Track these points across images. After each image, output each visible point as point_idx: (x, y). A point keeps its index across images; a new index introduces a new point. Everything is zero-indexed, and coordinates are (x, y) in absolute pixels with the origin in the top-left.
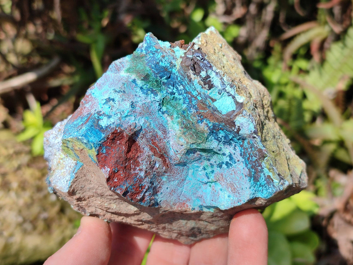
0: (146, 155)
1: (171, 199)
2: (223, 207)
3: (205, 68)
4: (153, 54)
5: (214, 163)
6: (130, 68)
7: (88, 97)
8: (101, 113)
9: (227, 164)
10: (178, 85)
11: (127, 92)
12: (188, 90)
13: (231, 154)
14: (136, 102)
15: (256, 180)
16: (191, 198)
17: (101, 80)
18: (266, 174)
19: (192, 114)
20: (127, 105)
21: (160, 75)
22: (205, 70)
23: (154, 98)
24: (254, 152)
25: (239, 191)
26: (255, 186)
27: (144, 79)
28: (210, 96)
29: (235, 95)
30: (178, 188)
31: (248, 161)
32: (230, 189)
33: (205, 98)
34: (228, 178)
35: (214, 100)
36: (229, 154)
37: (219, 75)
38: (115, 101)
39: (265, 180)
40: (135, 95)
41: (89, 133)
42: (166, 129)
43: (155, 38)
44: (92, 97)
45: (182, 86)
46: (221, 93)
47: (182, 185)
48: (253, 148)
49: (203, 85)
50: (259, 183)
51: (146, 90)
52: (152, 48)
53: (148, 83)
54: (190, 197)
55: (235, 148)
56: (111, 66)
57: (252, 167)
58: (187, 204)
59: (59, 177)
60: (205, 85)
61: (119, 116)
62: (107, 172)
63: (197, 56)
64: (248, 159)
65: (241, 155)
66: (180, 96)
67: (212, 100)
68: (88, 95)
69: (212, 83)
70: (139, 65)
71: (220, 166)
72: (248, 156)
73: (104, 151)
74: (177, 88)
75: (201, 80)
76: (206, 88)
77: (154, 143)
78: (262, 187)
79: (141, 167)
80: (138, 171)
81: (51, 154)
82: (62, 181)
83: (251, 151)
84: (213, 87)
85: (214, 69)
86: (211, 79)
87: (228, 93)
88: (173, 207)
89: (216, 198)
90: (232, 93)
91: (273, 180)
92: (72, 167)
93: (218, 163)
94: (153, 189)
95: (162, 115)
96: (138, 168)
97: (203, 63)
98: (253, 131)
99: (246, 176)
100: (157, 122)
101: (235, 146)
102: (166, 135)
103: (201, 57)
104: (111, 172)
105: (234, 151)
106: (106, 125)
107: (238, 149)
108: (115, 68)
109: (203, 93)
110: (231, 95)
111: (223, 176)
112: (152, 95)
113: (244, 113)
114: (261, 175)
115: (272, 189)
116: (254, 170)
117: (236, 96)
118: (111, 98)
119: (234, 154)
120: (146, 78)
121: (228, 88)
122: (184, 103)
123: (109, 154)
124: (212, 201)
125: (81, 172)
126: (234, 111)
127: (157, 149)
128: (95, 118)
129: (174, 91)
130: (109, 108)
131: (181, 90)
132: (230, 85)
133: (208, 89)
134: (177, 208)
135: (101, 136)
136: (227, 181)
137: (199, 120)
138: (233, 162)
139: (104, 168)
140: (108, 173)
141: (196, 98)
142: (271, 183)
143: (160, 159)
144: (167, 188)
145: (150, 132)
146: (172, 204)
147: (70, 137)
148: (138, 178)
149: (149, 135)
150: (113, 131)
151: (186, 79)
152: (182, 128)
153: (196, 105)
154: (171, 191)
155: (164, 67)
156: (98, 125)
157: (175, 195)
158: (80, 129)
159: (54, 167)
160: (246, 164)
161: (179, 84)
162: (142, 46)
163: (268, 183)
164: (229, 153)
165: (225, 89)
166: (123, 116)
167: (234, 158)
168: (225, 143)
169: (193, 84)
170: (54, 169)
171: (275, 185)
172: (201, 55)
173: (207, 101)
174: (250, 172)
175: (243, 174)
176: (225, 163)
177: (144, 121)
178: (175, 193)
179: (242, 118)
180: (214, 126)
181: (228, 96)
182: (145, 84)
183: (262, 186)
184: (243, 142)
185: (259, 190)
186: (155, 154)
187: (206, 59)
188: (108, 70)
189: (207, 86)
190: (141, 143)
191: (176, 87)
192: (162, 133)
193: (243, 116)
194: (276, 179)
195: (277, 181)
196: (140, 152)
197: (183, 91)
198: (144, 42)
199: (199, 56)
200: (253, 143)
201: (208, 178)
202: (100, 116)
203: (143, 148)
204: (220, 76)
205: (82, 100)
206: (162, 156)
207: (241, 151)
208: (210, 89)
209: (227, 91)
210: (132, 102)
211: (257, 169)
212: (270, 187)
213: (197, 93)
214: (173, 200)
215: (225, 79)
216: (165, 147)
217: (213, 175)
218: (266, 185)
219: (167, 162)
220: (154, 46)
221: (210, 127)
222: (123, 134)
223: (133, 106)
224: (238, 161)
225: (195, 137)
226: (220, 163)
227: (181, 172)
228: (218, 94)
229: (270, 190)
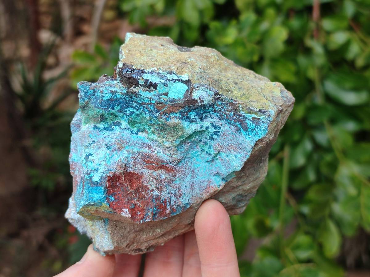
0: (148, 176)
1: (196, 192)
2: (238, 168)
3: (139, 76)
4: (94, 95)
5: (206, 140)
6: (85, 120)
7: (72, 165)
8: (89, 172)
9: (215, 133)
10: (131, 104)
11: (96, 141)
12: (140, 102)
13: (212, 124)
14: (109, 142)
15: (246, 129)
16: (211, 179)
17: (72, 144)
18: (250, 118)
19: (158, 118)
20: (104, 151)
21: (111, 108)
22: (140, 78)
23: (120, 128)
24: (227, 109)
25: (240, 147)
26: (249, 134)
27: (101, 120)
28: (161, 93)
29: (179, 77)
30: (194, 179)
31: (228, 119)
32: (232, 151)
33: (158, 98)
34: (224, 143)
35: (166, 94)
36: (211, 125)
37: (154, 74)
38: (93, 154)
39: (253, 123)
40: (104, 137)
41: (91, 194)
42: (148, 144)
43: (85, 82)
44: (75, 163)
45: (134, 102)
46: (167, 85)
47: (195, 176)
48: (224, 107)
49: (148, 90)
50: (249, 130)
51: (109, 127)
52: (89, 92)
53: (107, 121)
54: (209, 179)
55: (211, 117)
56: (71, 128)
57: (235, 122)
58: (211, 186)
59: (101, 240)
60: (150, 88)
61: (103, 163)
62: (127, 213)
63: (126, 72)
64: (227, 117)
65: (220, 119)
66: (139, 111)
67: (165, 95)
68: (71, 164)
69: (154, 83)
70: (90, 112)
71: (212, 139)
72: (225, 115)
73: (113, 199)
74: (132, 107)
75: (144, 87)
76: (153, 90)
77: (148, 162)
78: (255, 131)
79: (151, 188)
80: (151, 193)
81: (83, 227)
82: (105, 242)
83: (225, 110)
84: (157, 85)
85: (146, 72)
86: (150, 81)
87: (172, 80)
88: (202, 197)
89: (228, 165)
90: (176, 77)
91: (259, 119)
92: (104, 226)
93: (208, 138)
94: (175, 196)
95: (137, 136)
96: (149, 191)
97: (134, 73)
98: (213, 94)
99: (235, 132)
100: (137, 145)
101: (210, 115)
102: (152, 148)
103: (129, 70)
104: (130, 210)
105: (213, 120)
106: (100, 178)
107: (214, 115)
108: (75, 127)
109: (154, 95)
110: (176, 80)
111: (220, 145)
112: (117, 127)
113: (195, 87)
114: (247, 122)
115: (264, 126)
116: (238, 122)
117: (181, 78)
118: (88, 155)
119: (215, 122)
120: (102, 119)
121: (170, 77)
122: (146, 114)
123: (118, 198)
124: (227, 169)
125: (112, 225)
126: (187, 90)
127: (153, 164)
128: (88, 179)
129: (132, 110)
130: (92, 163)
131: (136, 106)
132: (169, 73)
133: (155, 89)
134: (206, 195)
135: (102, 190)
136: (226, 146)
137: (167, 118)
138: (218, 128)
139: (122, 212)
140: (129, 213)
141: (151, 104)
142: (259, 122)
143: (162, 170)
144: (186, 187)
145: (138, 156)
146: (199, 195)
147: (80, 208)
148: (155, 199)
149: (139, 160)
150: (107, 179)
151: (132, 95)
152: (159, 134)
153: (155, 109)
154: (191, 186)
155: (109, 100)
156: (93, 183)
157: (197, 186)
158: (83, 196)
159: (92, 235)
160: (228, 123)
161: (131, 102)
162: (81, 96)
163: (257, 123)
164: (210, 123)
165: (167, 79)
166: (107, 161)
167: (217, 125)
168: (201, 119)
169: (140, 95)
170: (93, 237)
171: (264, 121)
172: (129, 69)
173: (161, 99)
174: (236, 126)
175: (232, 132)
176: (213, 134)
177: (126, 152)
178: (195, 186)
179: (196, 91)
180: (181, 113)
181: (174, 82)
182: (105, 123)
183: (254, 129)
184: (214, 107)
185: (255, 134)
186: (154, 169)
187: (134, 69)
188: (72, 133)
189: (152, 88)
190: (137, 170)
191: (130, 106)
192: (148, 149)
193: (197, 89)
194: (261, 116)
195: (263, 117)
196: (141, 177)
197: (138, 105)
198: (80, 91)
199: (128, 71)
200: (222, 103)
201: (211, 155)
202: (90, 174)
203: (142, 172)
204: (155, 72)
205: (71, 171)
206: (161, 167)
207: (217, 116)
208: (156, 89)
209: (171, 79)
210: (105, 145)
211: (240, 119)
212: (260, 125)
213: (149, 99)
214: (198, 192)
215: (160, 72)
216: (159, 158)
217: (212, 149)
218: (257, 127)
219: (169, 167)
220: (90, 89)
221: (179, 117)
222: (117, 175)
223: (109, 148)
224: (221, 125)
225: (174, 133)
226: (210, 137)
227: (187, 166)
228: (165, 87)
229: (263, 128)
